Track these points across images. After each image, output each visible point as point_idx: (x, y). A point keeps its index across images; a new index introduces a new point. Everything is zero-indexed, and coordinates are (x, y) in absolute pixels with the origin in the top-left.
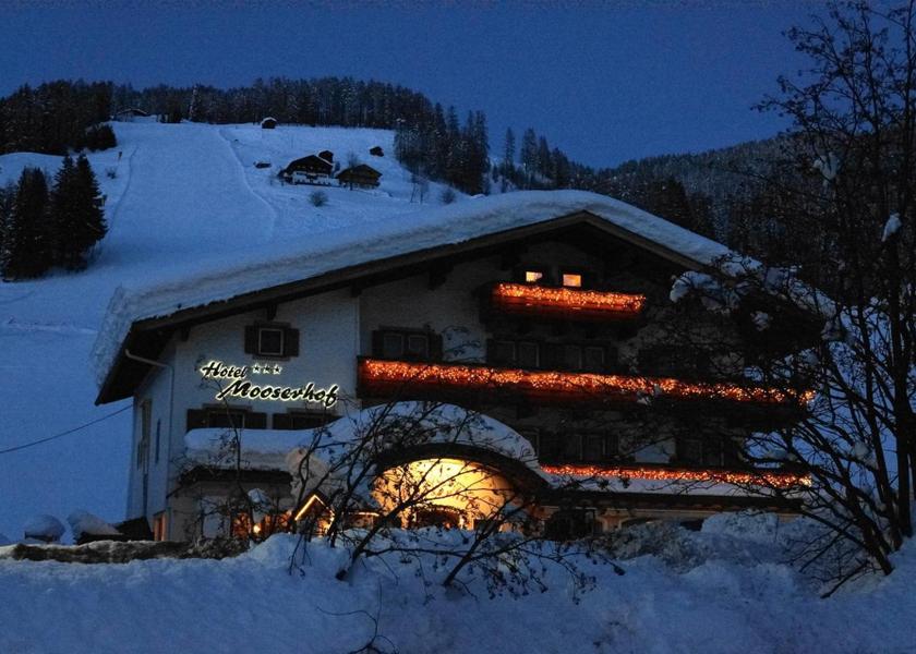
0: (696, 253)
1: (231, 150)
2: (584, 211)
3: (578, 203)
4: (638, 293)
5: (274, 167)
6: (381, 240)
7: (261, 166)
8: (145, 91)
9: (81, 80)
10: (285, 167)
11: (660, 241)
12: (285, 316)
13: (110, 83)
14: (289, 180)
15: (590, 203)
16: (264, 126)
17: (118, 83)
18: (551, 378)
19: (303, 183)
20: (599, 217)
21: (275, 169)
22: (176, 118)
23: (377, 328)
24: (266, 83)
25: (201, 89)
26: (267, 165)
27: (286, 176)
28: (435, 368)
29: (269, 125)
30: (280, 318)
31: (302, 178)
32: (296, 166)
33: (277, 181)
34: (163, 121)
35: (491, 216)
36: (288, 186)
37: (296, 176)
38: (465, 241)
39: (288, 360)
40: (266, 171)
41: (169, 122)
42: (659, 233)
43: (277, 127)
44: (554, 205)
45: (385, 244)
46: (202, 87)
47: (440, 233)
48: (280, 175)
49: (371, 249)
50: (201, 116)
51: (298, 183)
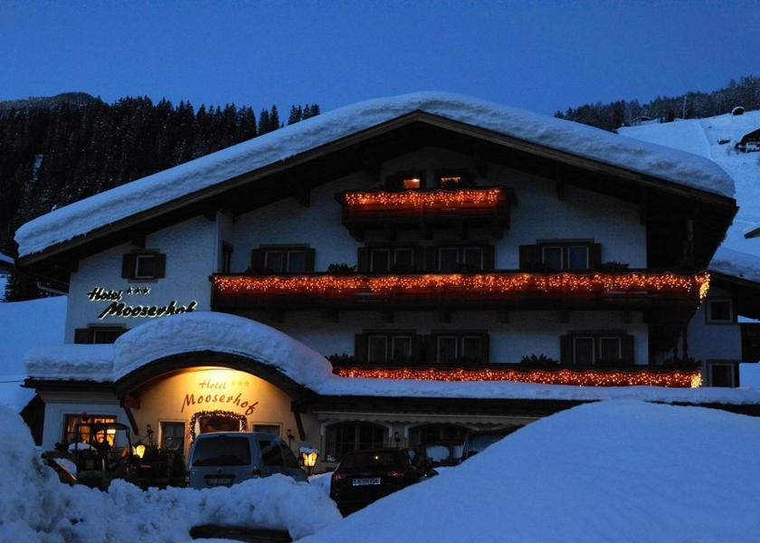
0: (542, 137)
1: (704, 134)
2: (418, 111)
3: (412, 103)
4: (492, 188)
5: (732, 142)
6: (218, 166)
7: (722, 142)
8: (652, 103)
9: (599, 103)
10: (740, 141)
11: (502, 130)
12: (156, 243)
13: (623, 101)
14: (743, 150)
15: (423, 102)
16: (735, 114)
17: (628, 101)
18: (391, 281)
19: (755, 151)
20: (435, 115)
21: (732, 144)
22: (671, 118)
23: (257, 247)
24: (738, 81)
25: (691, 95)
26: (727, 142)
27: (741, 147)
28: (276, 280)
29: (739, 112)
30: (150, 246)
31: (754, 147)
32: (747, 139)
33: (733, 152)
34: (662, 122)
35: (322, 129)
36: (741, 154)
37: (748, 146)
38: (292, 157)
39: (157, 282)
40: (725, 146)
41: (666, 122)
42: (500, 121)
43: (745, 113)
44: (387, 109)
45: (223, 168)
46: (692, 94)
47: (272, 153)
48: (736, 147)
49: (209, 175)
50: (691, 114)
51: (750, 151)
